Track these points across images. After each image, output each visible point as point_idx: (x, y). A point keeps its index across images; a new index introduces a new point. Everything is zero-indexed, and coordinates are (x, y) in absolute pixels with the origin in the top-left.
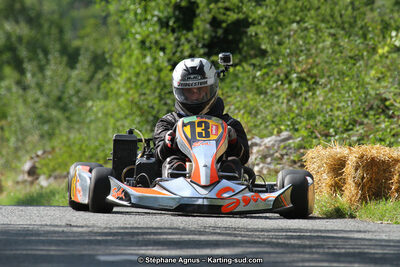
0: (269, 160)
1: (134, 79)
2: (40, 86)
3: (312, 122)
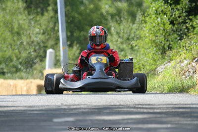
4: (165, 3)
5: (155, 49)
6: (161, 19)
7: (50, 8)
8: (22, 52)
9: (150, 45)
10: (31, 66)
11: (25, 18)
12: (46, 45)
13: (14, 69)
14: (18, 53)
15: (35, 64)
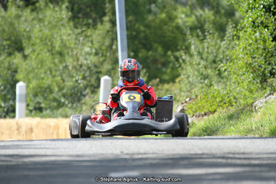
4: (266, 12)
5: (252, 75)
6: (261, 33)
7: (106, 19)
8: (66, 79)
9: (245, 69)
10: (79, 100)
11: (70, 32)
12: (99, 70)
13: (56, 104)
14: (61, 81)
15: (84, 96)
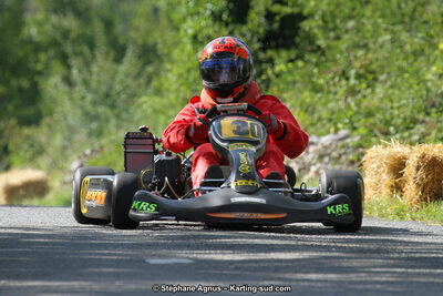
0: (326, 159)
1: (185, 76)
2: (86, 83)
3: (371, 120)
